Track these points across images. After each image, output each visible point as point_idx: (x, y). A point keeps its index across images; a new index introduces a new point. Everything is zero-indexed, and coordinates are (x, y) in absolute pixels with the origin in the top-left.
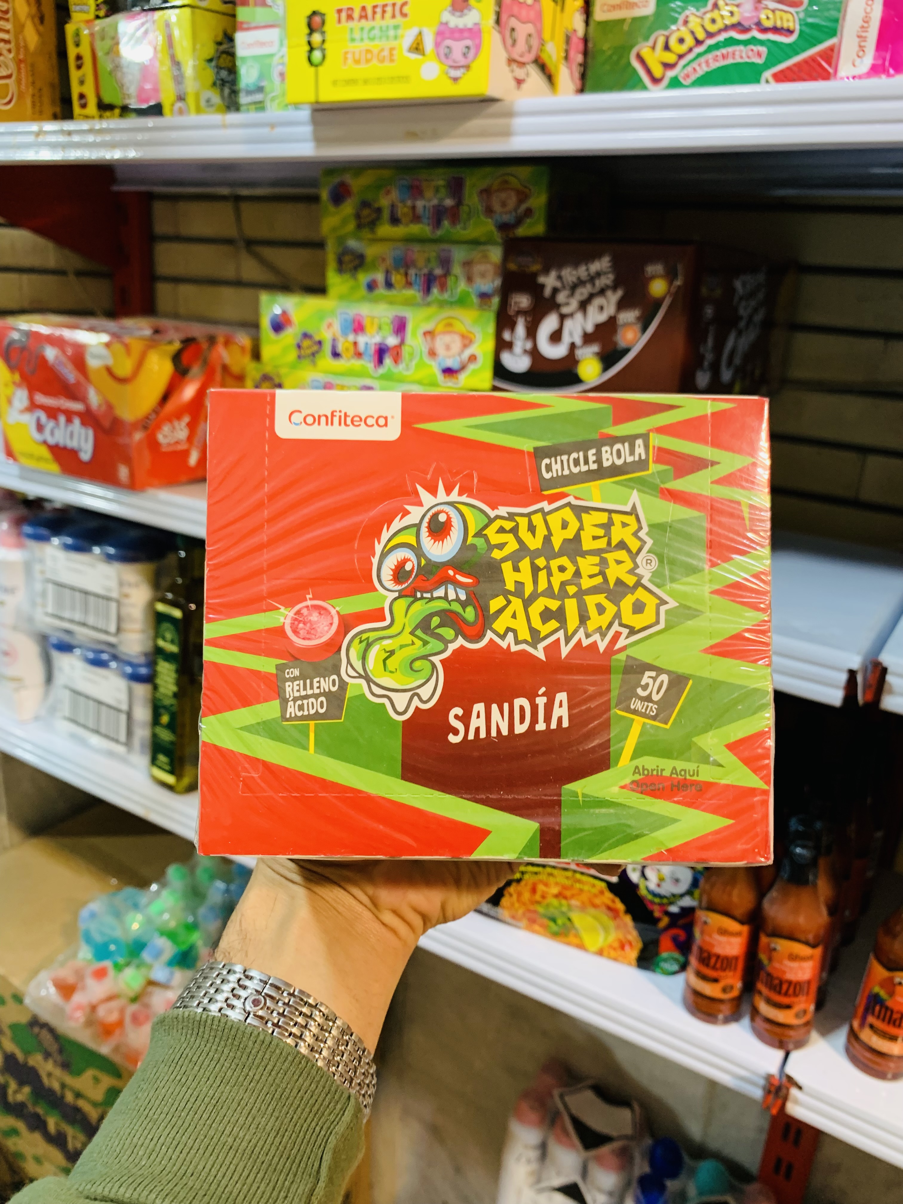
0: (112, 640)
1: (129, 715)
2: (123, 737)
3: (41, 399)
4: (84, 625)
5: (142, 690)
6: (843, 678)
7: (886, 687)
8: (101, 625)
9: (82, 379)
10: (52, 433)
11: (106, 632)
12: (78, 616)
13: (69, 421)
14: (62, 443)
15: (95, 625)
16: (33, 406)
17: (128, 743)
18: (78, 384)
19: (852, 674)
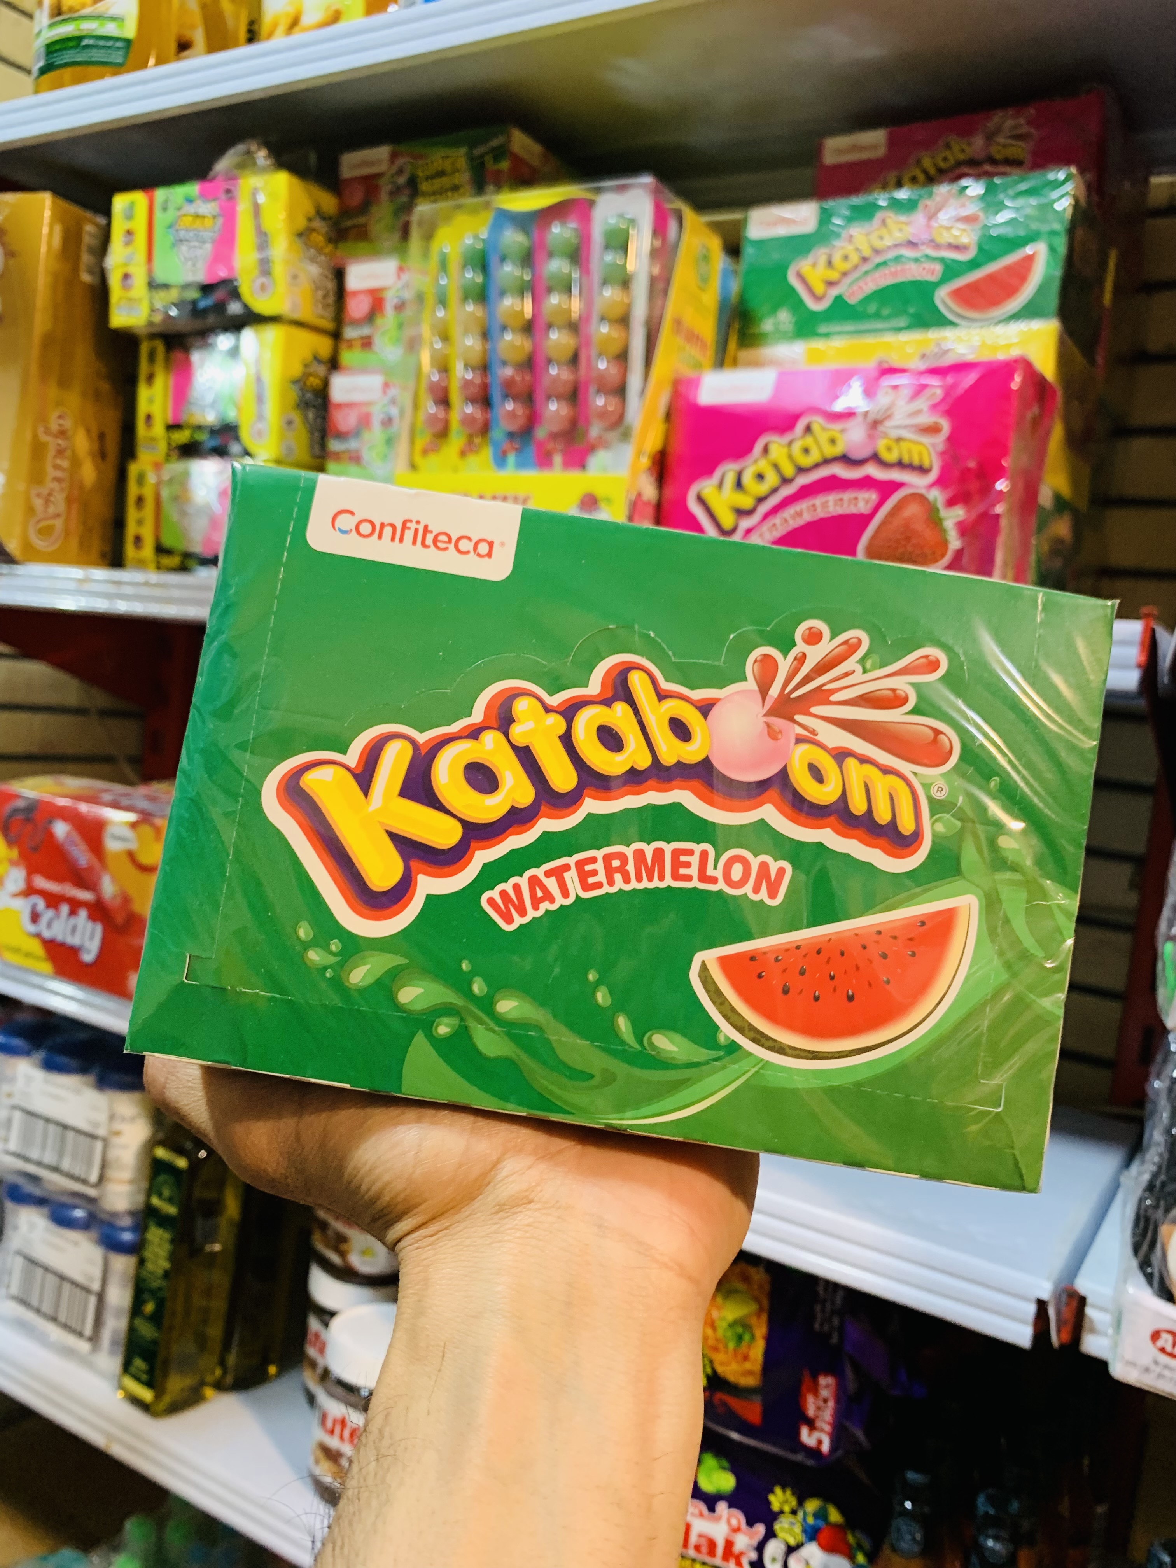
0: (92, 1192)
1: (101, 1297)
2: (88, 1330)
3: (41, 882)
4: (56, 1169)
5: (123, 1264)
6: (1031, 1309)
7: (1086, 1324)
8: (78, 1171)
9: (95, 862)
10: (49, 925)
11: (84, 1182)
12: (49, 1158)
13: (73, 912)
14: (60, 938)
15: (72, 1172)
16: (30, 891)
17: (94, 1339)
18: (90, 869)
19: (1042, 1305)
